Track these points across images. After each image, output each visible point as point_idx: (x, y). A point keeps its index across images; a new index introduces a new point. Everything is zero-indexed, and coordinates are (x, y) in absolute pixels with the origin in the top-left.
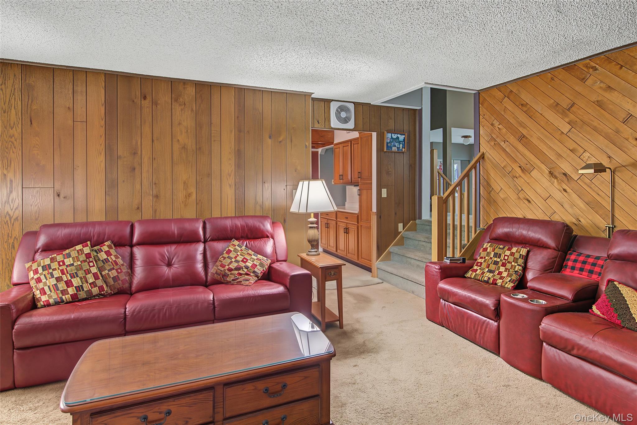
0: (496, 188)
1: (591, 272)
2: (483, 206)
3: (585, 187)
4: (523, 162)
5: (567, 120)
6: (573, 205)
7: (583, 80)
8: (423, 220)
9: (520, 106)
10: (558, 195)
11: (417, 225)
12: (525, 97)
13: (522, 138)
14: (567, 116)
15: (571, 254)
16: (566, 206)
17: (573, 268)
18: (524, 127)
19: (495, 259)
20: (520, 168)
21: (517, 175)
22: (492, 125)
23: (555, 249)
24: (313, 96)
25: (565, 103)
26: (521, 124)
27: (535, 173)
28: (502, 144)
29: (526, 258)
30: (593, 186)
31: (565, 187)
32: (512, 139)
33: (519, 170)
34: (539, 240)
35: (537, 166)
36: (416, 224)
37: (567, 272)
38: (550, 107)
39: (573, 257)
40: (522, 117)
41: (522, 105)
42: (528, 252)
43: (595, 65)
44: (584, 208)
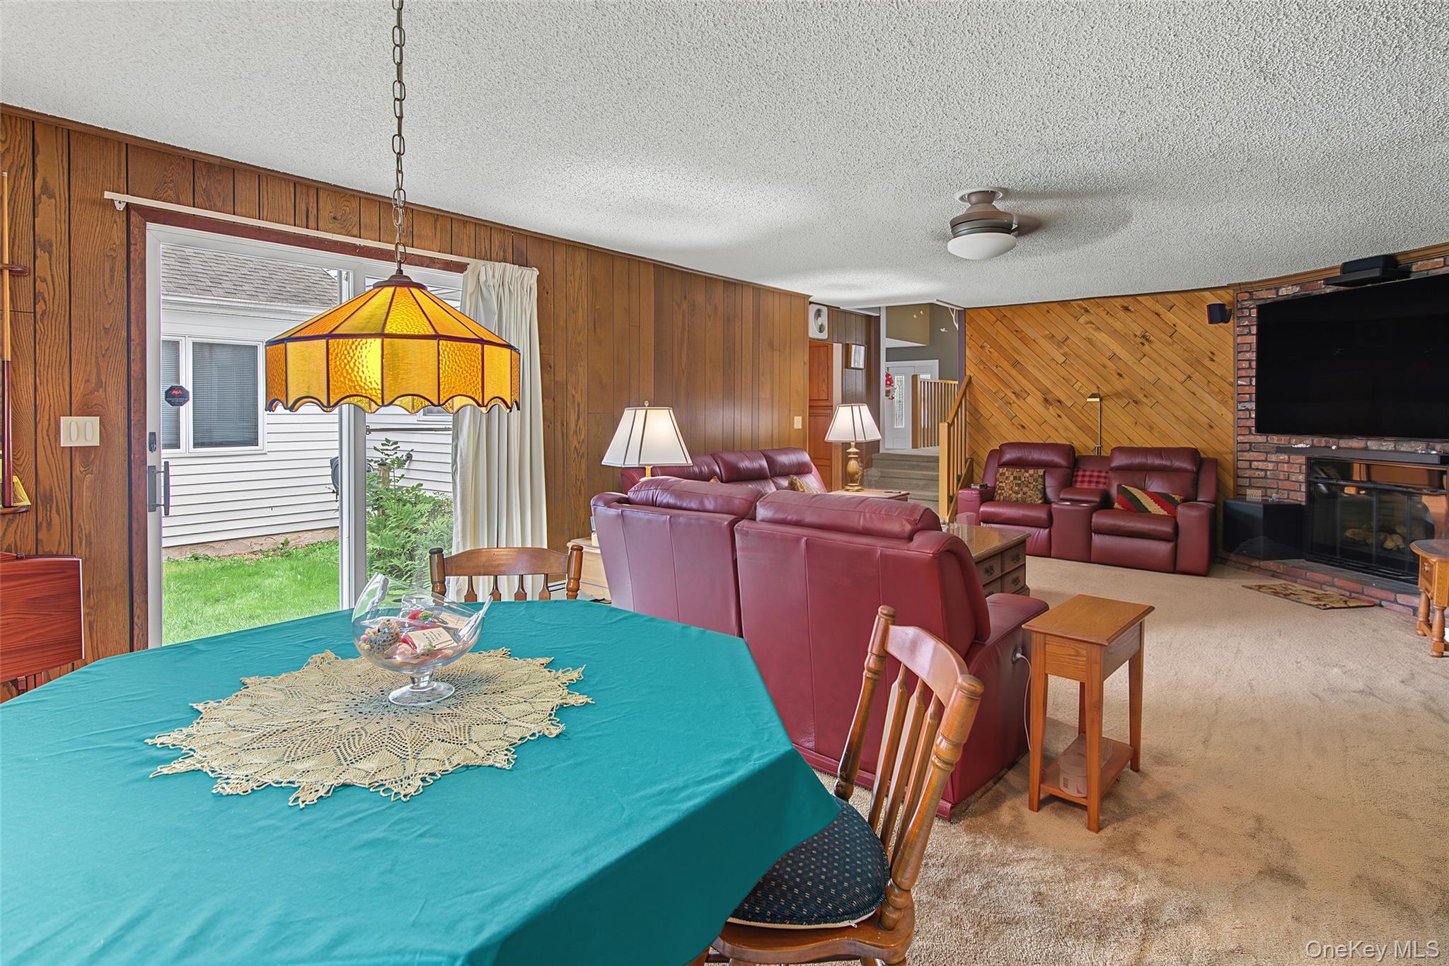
0: (986, 414)
1: (1098, 483)
2: (970, 434)
3: (1077, 412)
4: (1017, 389)
5: (1062, 351)
6: (1067, 429)
7: (1077, 318)
8: (882, 454)
9: (1015, 332)
10: (1053, 421)
11: (874, 461)
12: (1019, 323)
13: (1016, 364)
14: (1061, 348)
15: (1078, 471)
16: (1061, 431)
17: (1082, 482)
18: (1019, 353)
19: (1016, 482)
20: (1014, 395)
21: (1011, 401)
22: (982, 347)
23: (1066, 467)
24: (810, 300)
25: (1060, 337)
26: (1016, 350)
27: (1029, 399)
28: (994, 368)
29: (1043, 477)
30: (1084, 412)
31: (1060, 413)
32: (1005, 364)
33: (1013, 396)
34: (1052, 461)
35: (1032, 392)
36: (872, 460)
37: (1078, 485)
38: (1045, 337)
39: (1081, 473)
40: (1017, 343)
41: (1017, 331)
42: (1044, 472)
43: (1086, 306)
44: (1077, 432)
